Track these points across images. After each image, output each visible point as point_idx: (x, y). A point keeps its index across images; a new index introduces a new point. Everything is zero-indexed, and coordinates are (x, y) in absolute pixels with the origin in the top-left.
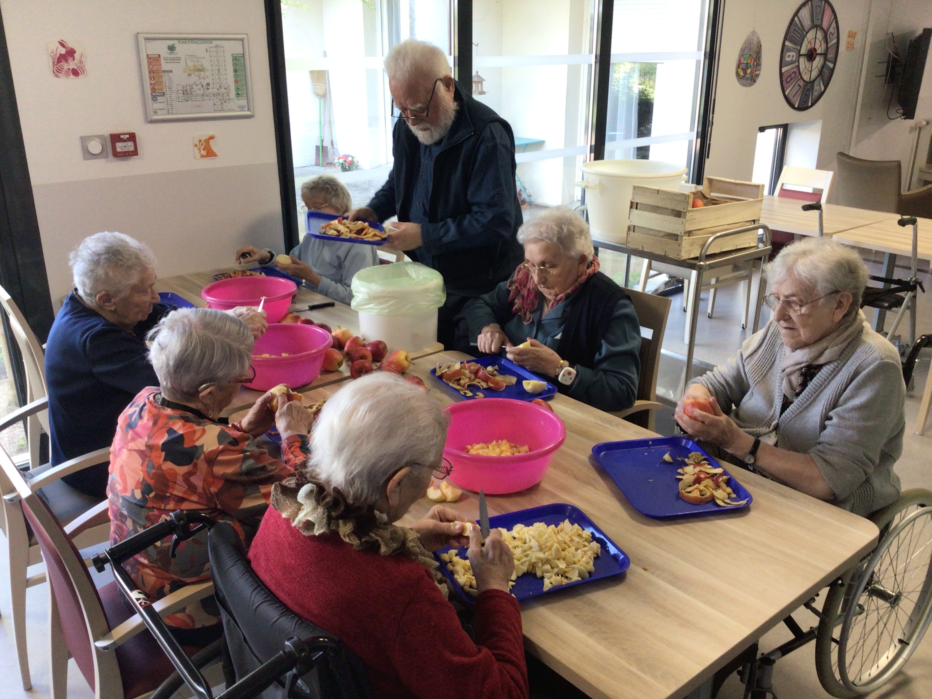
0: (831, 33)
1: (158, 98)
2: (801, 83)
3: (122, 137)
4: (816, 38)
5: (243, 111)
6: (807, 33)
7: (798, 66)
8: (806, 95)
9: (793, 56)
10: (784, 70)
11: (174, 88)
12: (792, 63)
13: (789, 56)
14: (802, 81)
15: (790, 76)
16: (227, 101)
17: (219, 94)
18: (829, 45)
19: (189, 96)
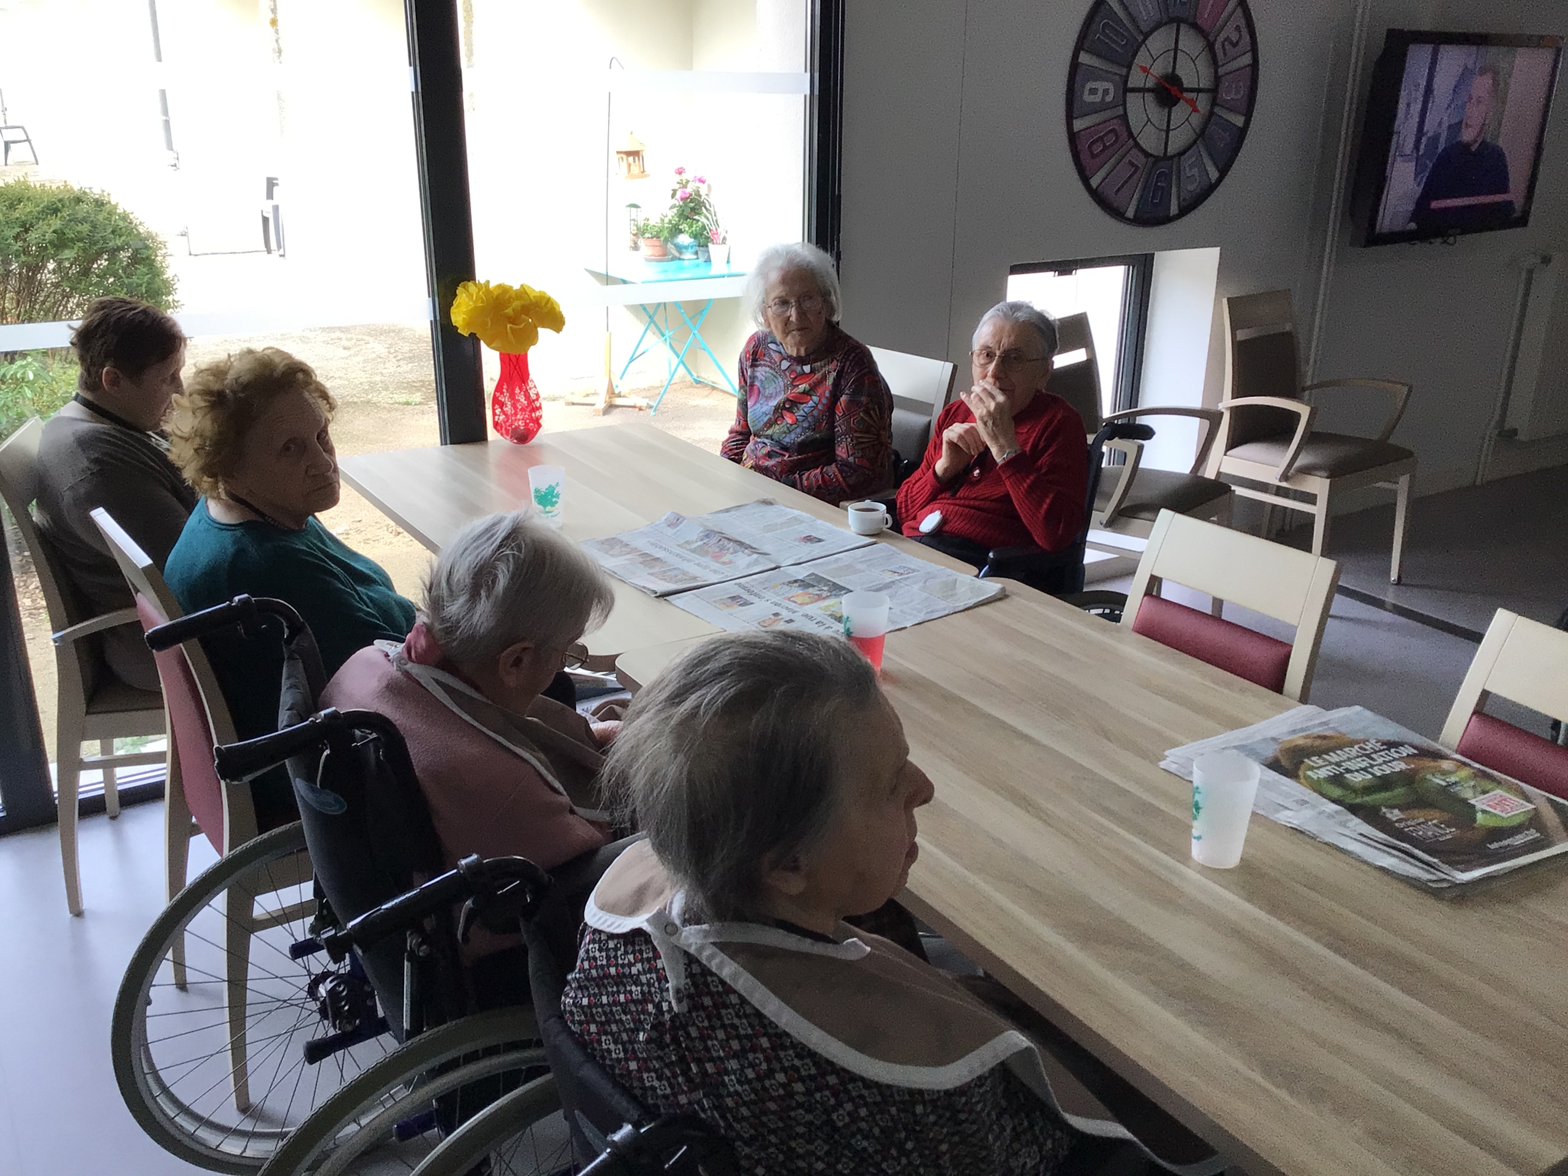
0: (1227, 39)
2: (1140, 160)
4: (1176, 49)
6: (1147, 36)
7: (1124, 117)
8: (1157, 187)
9: (1106, 92)
10: (1078, 125)
12: (1103, 107)
13: (1093, 91)
14: (1141, 156)
15: (1101, 139)
18: (1221, 71)
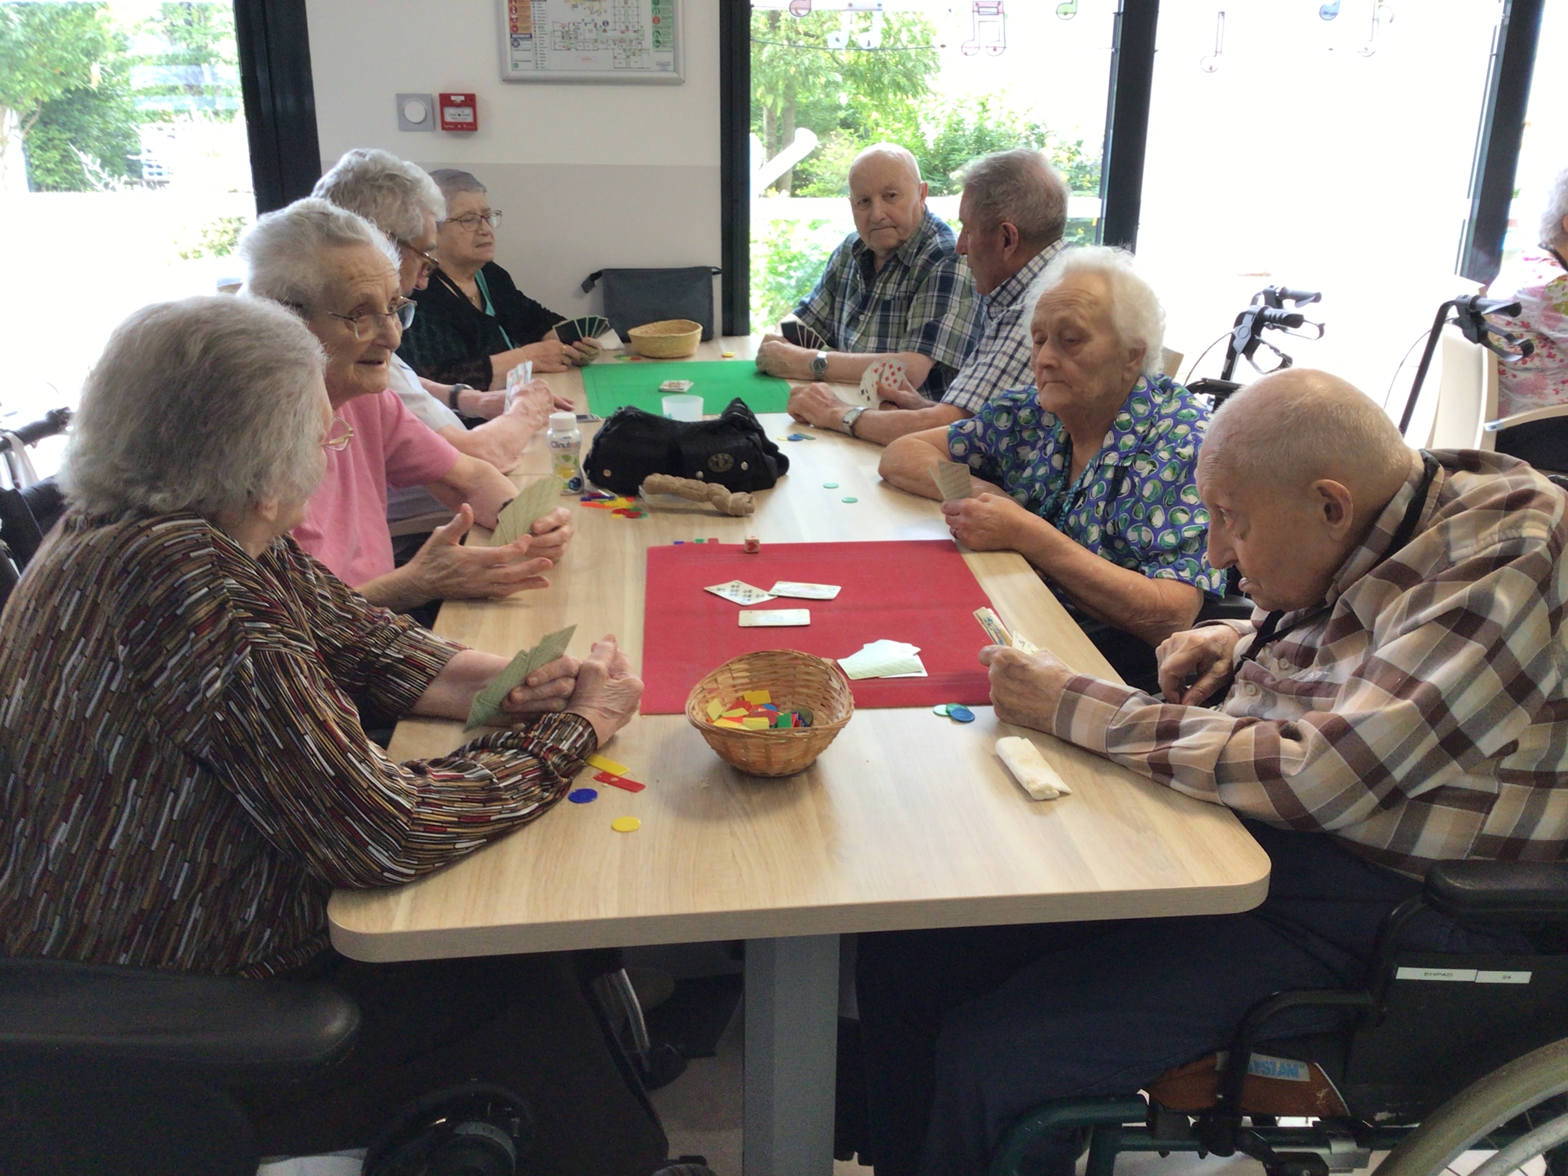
1: (521, 42)
3: (453, 98)
5: (665, 70)
11: (548, 28)
16: (637, 52)
17: (622, 41)
19: (573, 41)
